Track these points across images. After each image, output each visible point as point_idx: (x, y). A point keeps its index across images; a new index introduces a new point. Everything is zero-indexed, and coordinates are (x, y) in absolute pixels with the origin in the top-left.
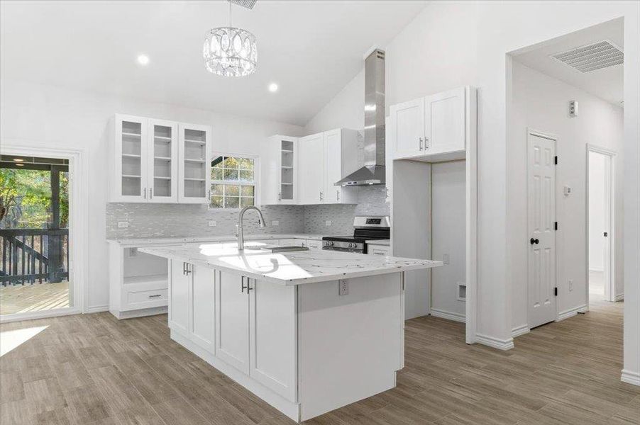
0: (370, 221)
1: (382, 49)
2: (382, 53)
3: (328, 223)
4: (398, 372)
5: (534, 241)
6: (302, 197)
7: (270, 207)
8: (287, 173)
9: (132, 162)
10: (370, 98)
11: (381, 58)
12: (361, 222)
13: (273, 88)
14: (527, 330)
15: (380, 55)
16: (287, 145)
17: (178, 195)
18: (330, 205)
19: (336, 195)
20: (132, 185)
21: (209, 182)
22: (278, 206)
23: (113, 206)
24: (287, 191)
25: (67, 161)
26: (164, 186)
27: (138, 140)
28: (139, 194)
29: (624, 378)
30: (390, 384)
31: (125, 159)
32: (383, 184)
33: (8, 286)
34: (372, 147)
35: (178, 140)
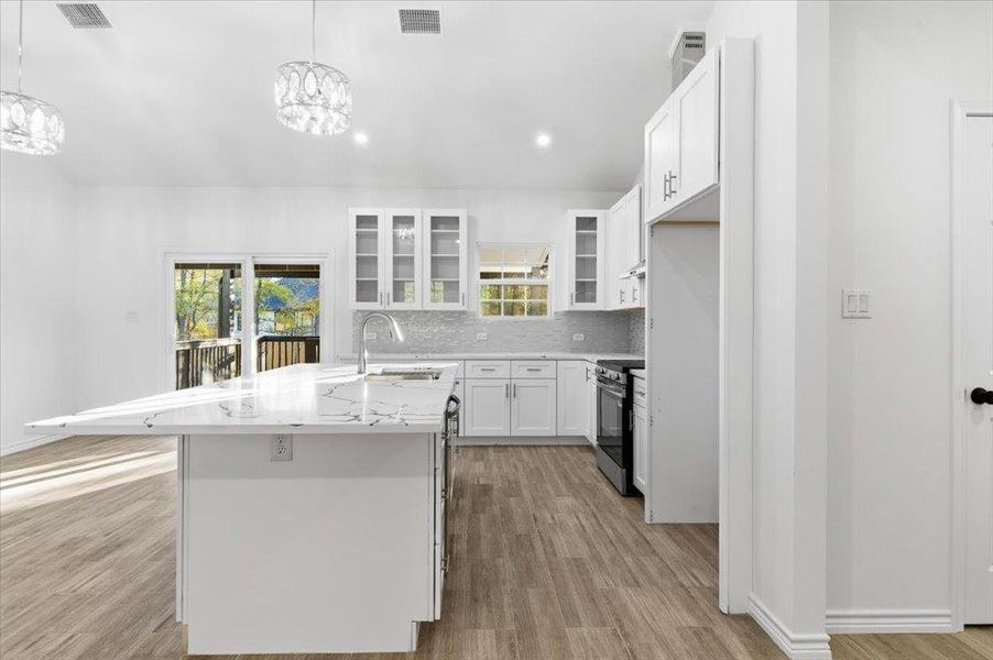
2: (697, 38)
7: (571, 314)
11: (697, 46)
13: (543, 140)
15: (696, 41)
16: (586, 223)
22: (569, 312)
24: (585, 290)
25: (318, 267)
31: (361, 260)
35: (422, 230)
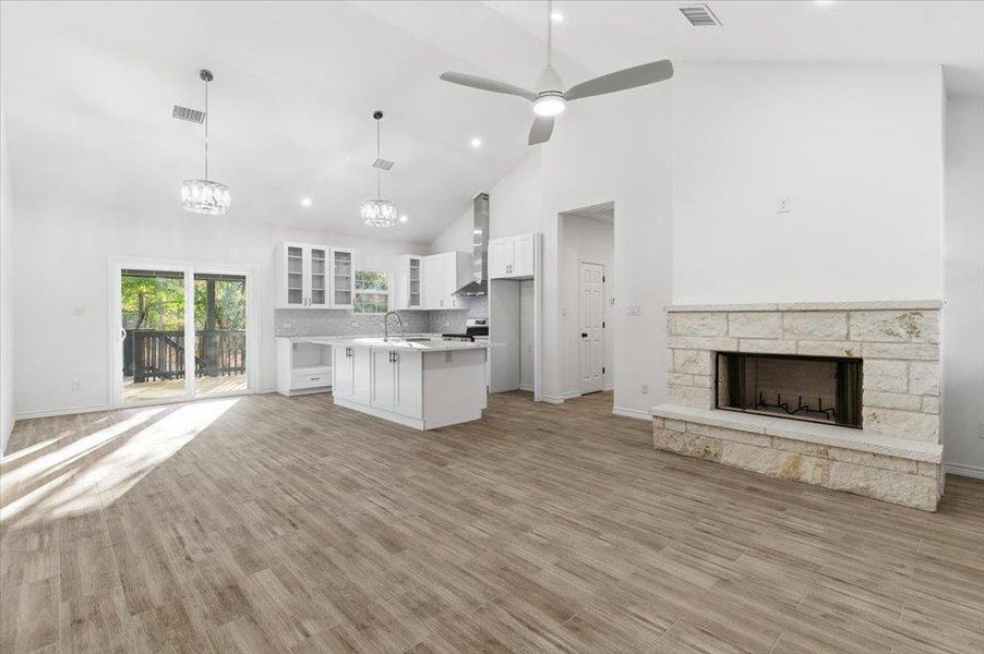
0: (477, 322)
1: (485, 192)
3: (447, 324)
4: (483, 410)
5: (584, 335)
6: (427, 303)
7: (402, 311)
8: (414, 284)
9: (296, 278)
10: (477, 224)
12: (471, 323)
14: (579, 395)
15: (486, 197)
16: (414, 262)
17: (330, 302)
18: (448, 310)
19: (452, 303)
20: (295, 295)
21: (354, 292)
22: (407, 311)
23: (280, 313)
24: (414, 299)
25: (245, 277)
26: (319, 296)
27: (300, 260)
28: (301, 302)
29: (614, 412)
30: (478, 416)
31: (290, 275)
32: (486, 294)
33: (203, 378)
34: (479, 262)
35: (329, 259)
